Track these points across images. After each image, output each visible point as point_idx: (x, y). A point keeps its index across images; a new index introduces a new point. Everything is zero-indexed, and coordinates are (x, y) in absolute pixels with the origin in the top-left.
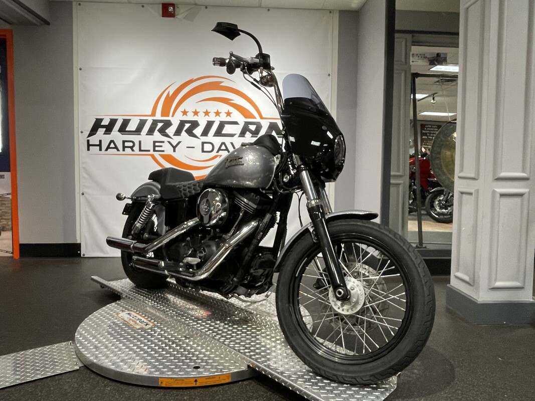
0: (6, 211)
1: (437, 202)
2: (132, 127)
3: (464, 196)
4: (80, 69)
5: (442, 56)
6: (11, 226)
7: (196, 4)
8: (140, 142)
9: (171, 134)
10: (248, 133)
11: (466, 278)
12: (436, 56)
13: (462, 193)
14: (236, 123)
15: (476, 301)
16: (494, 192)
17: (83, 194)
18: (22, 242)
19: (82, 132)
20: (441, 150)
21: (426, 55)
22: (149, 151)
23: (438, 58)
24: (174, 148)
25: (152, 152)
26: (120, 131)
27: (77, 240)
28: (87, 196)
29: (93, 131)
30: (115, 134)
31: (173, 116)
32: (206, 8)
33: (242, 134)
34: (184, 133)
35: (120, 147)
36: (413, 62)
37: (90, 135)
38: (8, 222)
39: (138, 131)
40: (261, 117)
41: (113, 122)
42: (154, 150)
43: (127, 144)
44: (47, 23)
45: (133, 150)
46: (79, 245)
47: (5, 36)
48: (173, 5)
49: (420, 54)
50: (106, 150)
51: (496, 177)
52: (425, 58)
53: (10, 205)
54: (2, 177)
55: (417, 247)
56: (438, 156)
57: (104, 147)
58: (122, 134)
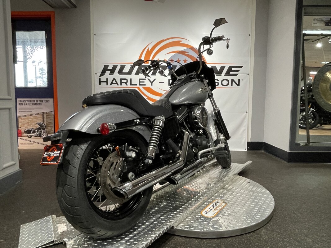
0: (50, 122)
2: (126, 70)
4: (95, 35)
6: (53, 131)
8: (131, 79)
19: (96, 74)
20: (319, 83)
21: (323, 20)
22: (136, 85)
24: (152, 83)
25: (138, 86)
26: (118, 73)
29: (103, 73)
30: (116, 75)
34: (158, 74)
35: (119, 83)
36: (314, 24)
37: (101, 76)
38: (52, 128)
39: (130, 73)
41: (115, 67)
42: (140, 85)
43: (123, 81)
45: (127, 85)
47: (50, 15)
49: (319, 19)
50: (111, 85)
52: (323, 21)
53: (53, 118)
54: (48, 101)
55: (306, 145)
56: (317, 87)
57: (109, 83)
58: (120, 75)
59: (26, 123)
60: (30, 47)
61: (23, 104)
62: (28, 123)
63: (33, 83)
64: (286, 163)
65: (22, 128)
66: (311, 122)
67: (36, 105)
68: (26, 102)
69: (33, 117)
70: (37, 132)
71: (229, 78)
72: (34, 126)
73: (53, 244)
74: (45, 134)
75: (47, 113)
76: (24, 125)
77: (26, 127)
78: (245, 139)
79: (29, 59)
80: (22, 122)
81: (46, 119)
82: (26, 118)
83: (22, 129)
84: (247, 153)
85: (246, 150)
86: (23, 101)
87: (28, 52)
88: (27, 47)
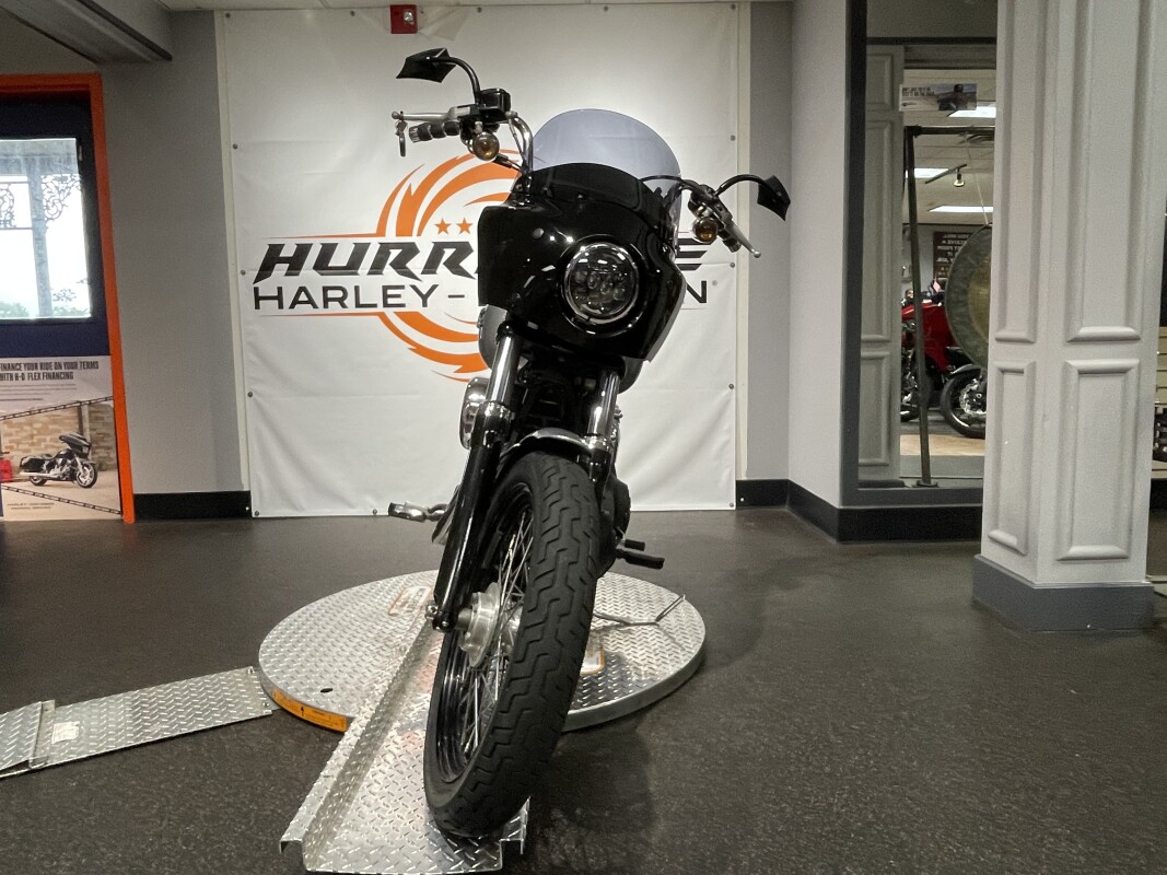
0: (103, 431)
1: (965, 396)
2: (340, 258)
3: (1008, 377)
4: (235, 147)
5: (965, 90)
6: (115, 461)
7: (458, 5)
8: (357, 288)
9: (417, 272)
11: (1012, 540)
12: (953, 90)
13: (1004, 371)
15: (1029, 584)
16: (1066, 367)
17: (250, 395)
18: (136, 492)
19: (243, 273)
20: (968, 286)
21: (932, 90)
22: (375, 306)
23: (958, 94)
24: (425, 298)
25: (380, 308)
26: (316, 267)
27: (242, 486)
28: (259, 399)
29: (266, 270)
30: (309, 276)
31: (419, 234)
32: (480, 10)
34: (442, 269)
36: (904, 105)
37: (259, 279)
38: (108, 454)
39: (352, 266)
41: (303, 250)
42: (386, 305)
43: (331, 294)
44: (168, 57)
45: (344, 306)
46: (247, 494)
47: (88, 86)
48: (412, 8)
49: (920, 89)
50: (292, 307)
51: (1071, 337)
52: (931, 95)
53: (112, 420)
54: (94, 365)
55: (919, 485)
56: (961, 298)
57: (287, 301)
58: (322, 275)
59: (26, 438)
60: (55, 179)
61: (11, 377)
62: (32, 436)
65: (12, 453)
67: (53, 378)
68: (23, 368)
69: (46, 419)
70: (63, 464)
72: (53, 447)
74: (88, 471)
75: (90, 404)
76: (18, 443)
77: (24, 451)
78: (728, 470)
79: (52, 219)
80: (11, 435)
81: (90, 421)
82: (22, 420)
83: (12, 457)
84: (738, 516)
85: (734, 508)
86: (13, 367)
87: (47, 196)
88: (44, 181)
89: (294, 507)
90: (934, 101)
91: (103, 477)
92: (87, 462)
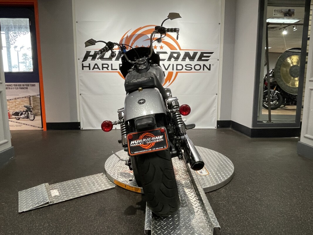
0: (36, 104)
2: (107, 56)
4: (77, 22)
5: (292, 11)
6: (40, 113)
8: (112, 64)
10: (172, 58)
12: (288, 11)
13: (311, 90)
14: (166, 53)
17: (80, 95)
18: (47, 121)
19: (79, 59)
20: (280, 67)
21: (282, 10)
22: (117, 70)
23: (290, 12)
26: (100, 58)
27: (78, 121)
28: (83, 96)
29: (85, 58)
33: (169, 59)
35: (101, 67)
37: (83, 61)
38: (38, 111)
39: (111, 58)
40: (180, 49)
42: (120, 69)
43: (104, 66)
45: (108, 69)
46: (80, 123)
47: (33, 3)
49: (279, 10)
50: (93, 69)
52: (282, 12)
53: (39, 101)
54: (34, 85)
55: (268, 122)
56: (279, 71)
58: (102, 60)
59: (14, 106)
60: (13, 33)
61: (11, 88)
62: (16, 106)
63: (17, 68)
64: (250, 138)
65: (10, 110)
66: (276, 103)
67: (22, 89)
68: (13, 86)
69: (20, 101)
70: (25, 114)
71: (201, 63)
72: (22, 109)
73: (48, 205)
74: (32, 116)
75: (33, 96)
76: (12, 107)
77: (13, 110)
78: (215, 117)
79: (12, 44)
80: (9, 105)
81: (33, 102)
82: (13, 101)
83: (10, 112)
84: (217, 130)
85: (216, 128)
86: (10, 85)
87: (11, 38)
88: (10, 33)
89: (93, 127)
90: (282, 13)
91: (36, 118)
92: (32, 113)
